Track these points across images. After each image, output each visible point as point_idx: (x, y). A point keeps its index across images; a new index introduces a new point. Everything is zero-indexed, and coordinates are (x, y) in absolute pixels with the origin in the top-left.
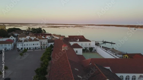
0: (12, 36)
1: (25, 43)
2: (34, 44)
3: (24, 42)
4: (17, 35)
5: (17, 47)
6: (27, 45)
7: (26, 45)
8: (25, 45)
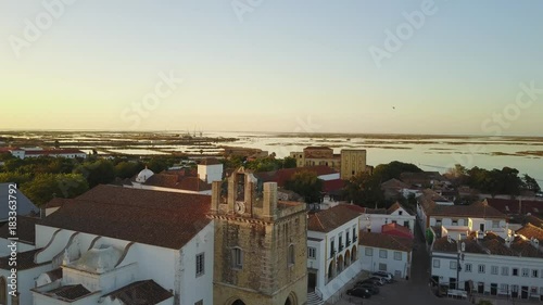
0: (401, 209)
1: (473, 259)
2: (515, 272)
3: (468, 250)
4: (412, 196)
5: (435, 272)
6: (481, 269)
7: (475, 268)
8: (469, 268)
